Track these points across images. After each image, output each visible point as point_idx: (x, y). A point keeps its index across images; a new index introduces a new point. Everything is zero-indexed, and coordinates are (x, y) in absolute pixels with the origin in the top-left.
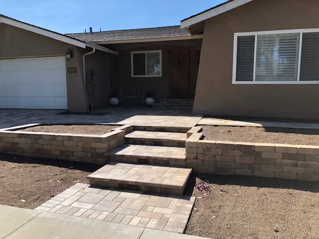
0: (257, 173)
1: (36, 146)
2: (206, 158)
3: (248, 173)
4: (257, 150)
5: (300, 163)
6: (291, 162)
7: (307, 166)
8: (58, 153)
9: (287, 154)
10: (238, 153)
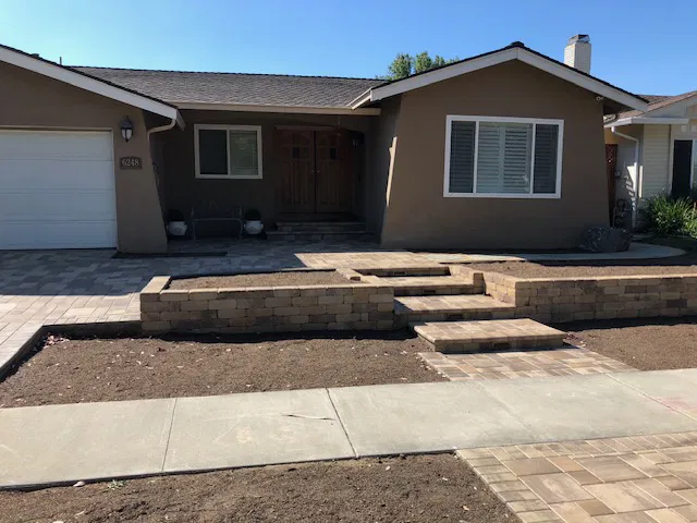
0: (599, 315)
1: (260, 312)
2: (542, 302)
3: (590, 316)
4: (599, 285)
5: (642, 295)
6: (633, 295)
7: (647, 299)
8: (305, 319)
9: (631, 287)
10: (578, 291)
